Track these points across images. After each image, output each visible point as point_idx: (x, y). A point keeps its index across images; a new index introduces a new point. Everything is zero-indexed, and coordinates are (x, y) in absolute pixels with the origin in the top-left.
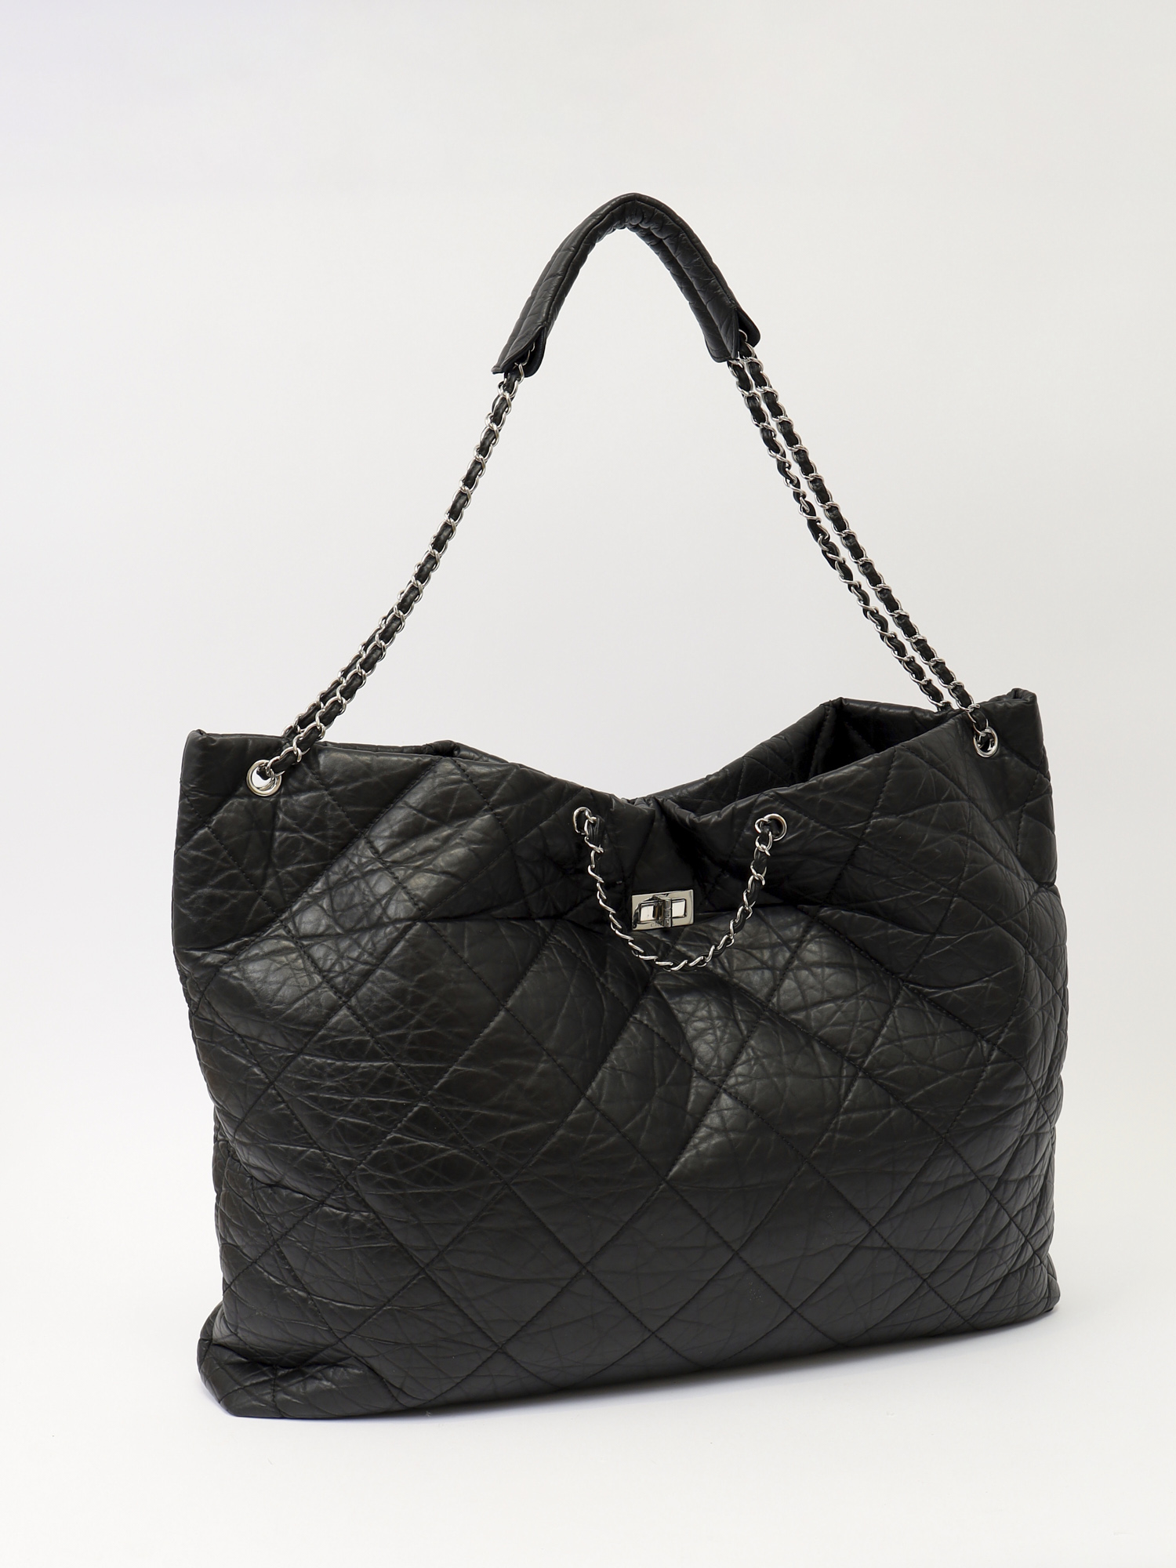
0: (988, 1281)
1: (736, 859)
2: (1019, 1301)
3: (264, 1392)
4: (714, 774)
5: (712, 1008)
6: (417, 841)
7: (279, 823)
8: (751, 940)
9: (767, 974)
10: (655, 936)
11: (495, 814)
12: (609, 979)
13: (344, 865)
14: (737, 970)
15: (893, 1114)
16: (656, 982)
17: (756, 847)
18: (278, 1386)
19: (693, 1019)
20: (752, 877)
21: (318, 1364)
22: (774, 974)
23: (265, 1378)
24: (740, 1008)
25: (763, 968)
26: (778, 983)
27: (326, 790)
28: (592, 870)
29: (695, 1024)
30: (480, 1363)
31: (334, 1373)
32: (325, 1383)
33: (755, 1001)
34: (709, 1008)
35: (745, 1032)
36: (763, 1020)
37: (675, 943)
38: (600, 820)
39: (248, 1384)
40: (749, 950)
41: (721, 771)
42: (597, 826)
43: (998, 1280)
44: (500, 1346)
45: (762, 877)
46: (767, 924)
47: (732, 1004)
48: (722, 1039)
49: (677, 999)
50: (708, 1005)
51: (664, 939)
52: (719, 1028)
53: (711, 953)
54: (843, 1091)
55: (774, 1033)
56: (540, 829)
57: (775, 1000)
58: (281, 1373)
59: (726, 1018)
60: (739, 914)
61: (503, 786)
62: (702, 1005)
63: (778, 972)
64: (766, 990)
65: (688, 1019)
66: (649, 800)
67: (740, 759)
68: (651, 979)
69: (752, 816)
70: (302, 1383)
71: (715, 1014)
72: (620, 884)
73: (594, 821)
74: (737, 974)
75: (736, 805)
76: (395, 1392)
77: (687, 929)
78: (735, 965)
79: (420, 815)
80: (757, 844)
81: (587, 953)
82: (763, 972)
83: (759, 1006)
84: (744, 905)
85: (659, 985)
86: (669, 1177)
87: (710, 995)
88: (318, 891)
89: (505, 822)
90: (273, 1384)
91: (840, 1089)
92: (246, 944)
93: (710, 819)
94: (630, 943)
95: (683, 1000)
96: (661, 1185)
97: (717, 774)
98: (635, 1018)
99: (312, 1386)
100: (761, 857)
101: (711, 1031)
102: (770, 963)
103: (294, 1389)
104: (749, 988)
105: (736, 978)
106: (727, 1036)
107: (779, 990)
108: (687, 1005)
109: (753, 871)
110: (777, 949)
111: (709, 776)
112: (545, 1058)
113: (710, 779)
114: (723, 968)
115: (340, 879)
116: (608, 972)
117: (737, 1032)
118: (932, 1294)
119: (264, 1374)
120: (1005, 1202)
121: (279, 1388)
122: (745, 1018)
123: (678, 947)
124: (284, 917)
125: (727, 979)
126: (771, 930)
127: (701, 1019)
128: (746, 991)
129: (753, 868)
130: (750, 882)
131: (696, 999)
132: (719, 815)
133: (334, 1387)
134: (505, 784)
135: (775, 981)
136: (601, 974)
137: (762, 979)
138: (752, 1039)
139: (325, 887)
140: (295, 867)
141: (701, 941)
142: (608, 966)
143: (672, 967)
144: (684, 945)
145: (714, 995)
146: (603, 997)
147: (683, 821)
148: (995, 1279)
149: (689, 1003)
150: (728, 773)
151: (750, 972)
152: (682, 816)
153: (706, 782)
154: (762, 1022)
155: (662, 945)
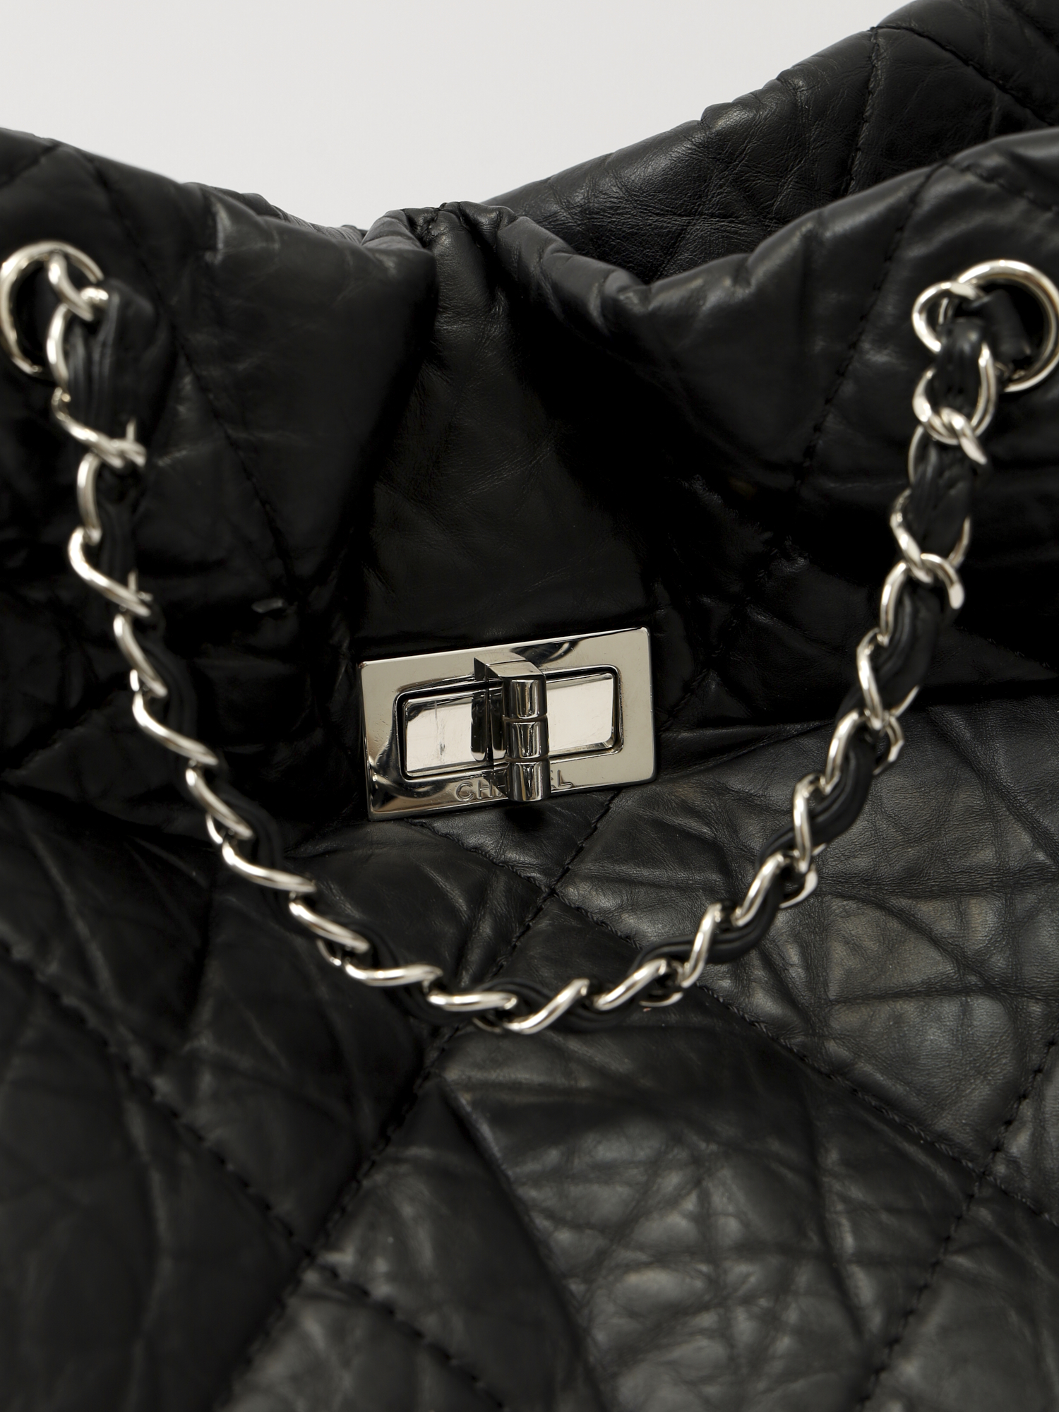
1: (830, 485)
4: (742, 103)
5: (719, 1200)
8: (912, 852)
9: (985, 1012)
10: (472, 840)
12: (206, 1081)
14: (848, 1000)
16: (453, 1074)
17: (916, 422)
19: (627, 1255)
20: (901, 567)
22: (1015, 1015)
24: (856, 1192)
25: (966, 991)
26: (1035, 1058)
29: (634, 1279)
33: (930, 1148)
34: (704, 1199)
35: (875, 1320)
36: (963, 1250)
37: (565, 874)
38: (125, 305)
40: (904, 903)
41: (770, 88)
42: (108, 332)
45: (949, 566)
46: (986, 779)
47: (813, 1174)
48: (759, 1356)
49: (553, 1156)
50: (697, 1183)
51: (513, 855)
52: (747, 1300)
53: (701, 942)
55: (1014, 1317)
57: (1019, 1143)
59: (785, 1249)
60: (836, 747)
62: (672, 1180)
63: (1036, 1009)
64: (979, 1093)
65: (602, 1255)
66: (429, 222)
67: (862, 36)
68: (432, 1055)
69: (900, 274)
71: (731, 1228)
72: (277, 614)
74: (844, 1019)
75: (822, 223)
77: (624, 804)
78: (836, 975)
80: (922, 409)
81: (97, 955)
82: (966, 1011)
83: (943, 1175)
84: (860, 704)
85: (469, 1086)
87: (709, 1135)
93: (700, 294)
94: (298, 910)
95: (578, 1163)
97: (750, 102)
98: (332, 1273)
100: (940, 471)
101: (707, 1320)
102: (999, 962)
104: (899, 1089)
105: (841, 1038)
106: (785, 1343)
107: (1041, 1098)
108: (595, 1188)
109: (905, 541)
110: (1030, 899)
111: (714, 113)
113: (721, 124)
114: (782, 989)
116: (205, 1042)
117: (833, 1317)
122: (875, 1243)
123: (575, 892)
125: (797, 1040)
126: (1002, 809)
127: (663, 1257)
128: (885, 1103)
129: (908, 526)
130: (888, 595)
131: (643, 1154)
132: (740, 275)
135: (1021, 1049)
136: (159, 1055)
137: (963, 1041)
138: (906, 1354)
141: (684, 863)
142: (206, 1011)
143: (510, 1015)
144: (604, 881)
145: (727, 1130)
146: (156, 1179)
147: (574, 309)
149: (607, 1172)
150: (803, 96)
151: (909, 1008)
152: (572, 285)
153: (699, 137)
154: (962, 1261)
155: (499, 886)
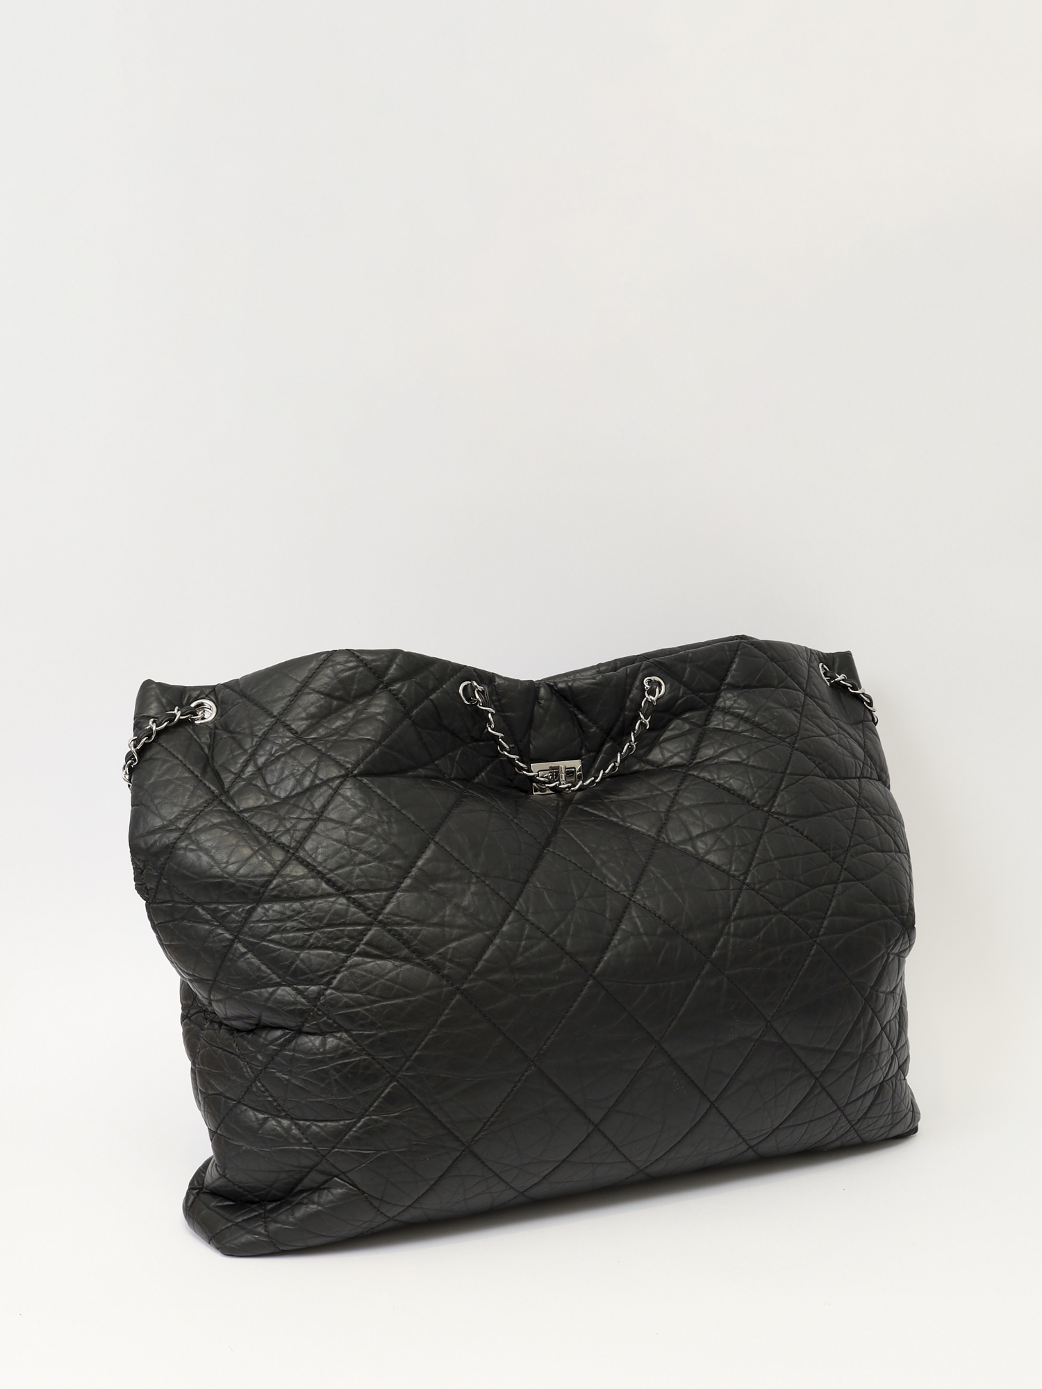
0: (868, 1086)
2: (893, 1109)
3: (256, 1225)
6: (328, 722)
11: (391, 692)
13: (268, 748)
15: (774, 920)
18: (268, 1217)
21: (302, 1191)
23: (255, 1213)
30: (450, 1162)
31: (319, 1197)
32: (312, 1206)
39: (240, 1220)
43: (876, 1086)
44: (467, 1145)
54: (732, 901)
56: (431, 700)
58: (269, 1207)
61: (394, 666)
70: (290, 1211)
76: (376, 1203)
79: (327, 698)
86: (596, 974)
88: (250, 773)
89: (400, 696)
90: (264, 1218)
91: (729, 900)
96: (588, 981)
99: (300, 1212)
103: (283, 1217)
107: (666, 827)
112: (474, 880)
115: (267, 760)
118: (824, 1094)
119: (254, 1210)
120: (878, 1010)
121: (269, 1219)
133: (320, 1208)
139: (255, 769)
148: (874, 1085)
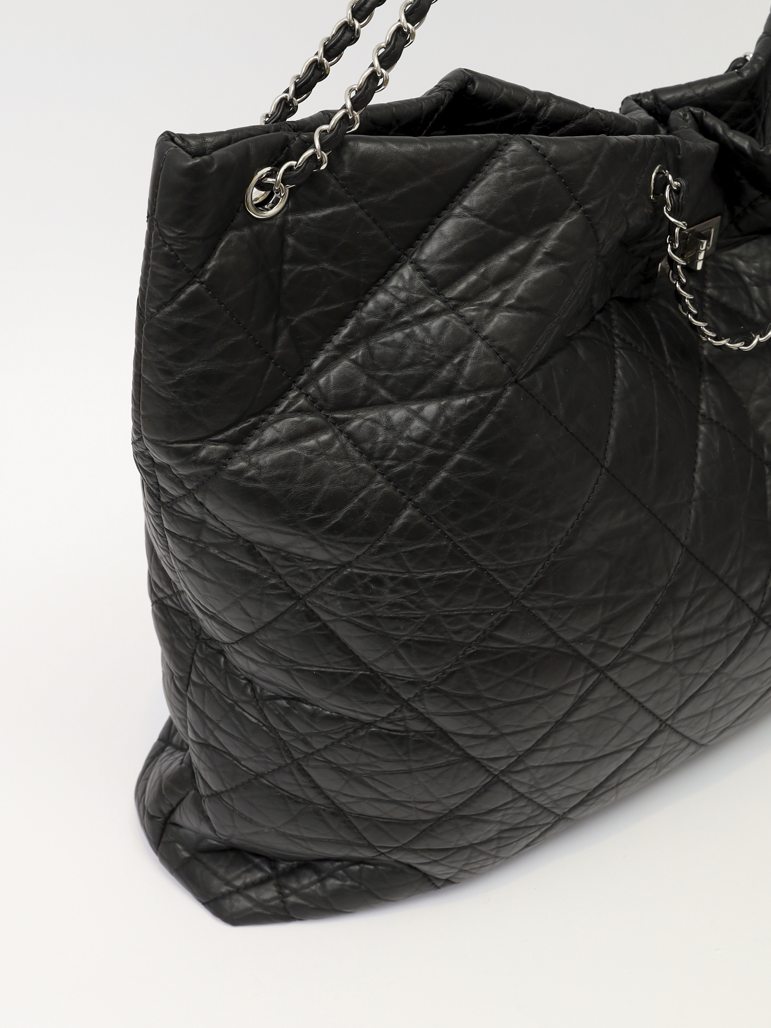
3: (268, 897)
6: (486, 263)
7: (289, 252)
11: (585, 212)
18: (286, 888)
23: (259, 875)
27: (356, 201)
28: (674, 251)
31: (361, 871)
58: (282, 866)
61: (594, 171)
70: (319, 884)
73: (677, 186)
79: (491, 227)
88: (345, 338)
89: (596, 221)
92: (255, 426)
119: (259, 869)
121: (288, 891)
124: (301, 381)
134: (596, 169)
139: (354, 331)
140: (315, 310)
